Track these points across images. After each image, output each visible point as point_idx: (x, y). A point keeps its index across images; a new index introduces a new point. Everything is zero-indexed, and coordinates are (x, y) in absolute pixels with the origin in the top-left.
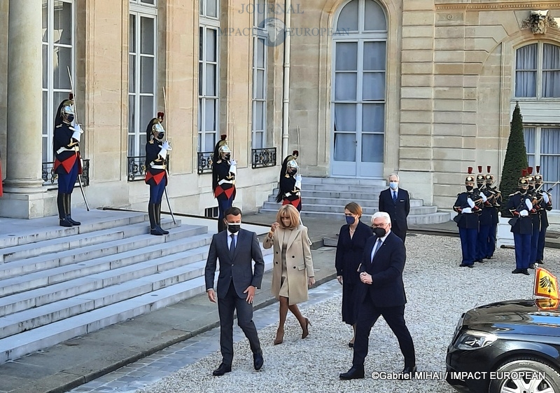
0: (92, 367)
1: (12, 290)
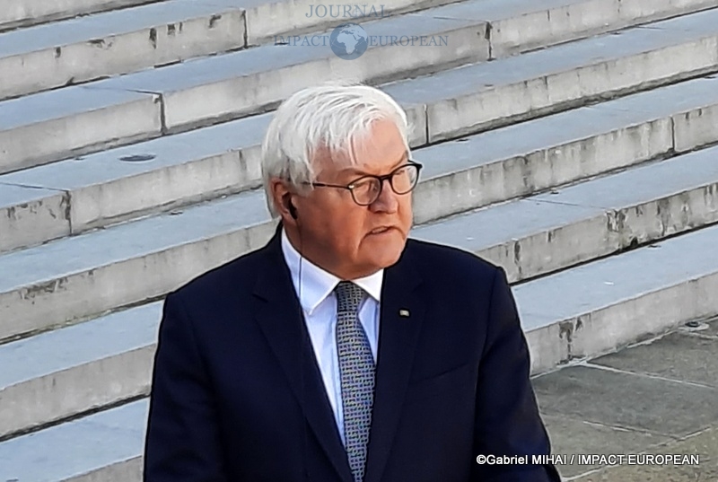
1: (577, 88)
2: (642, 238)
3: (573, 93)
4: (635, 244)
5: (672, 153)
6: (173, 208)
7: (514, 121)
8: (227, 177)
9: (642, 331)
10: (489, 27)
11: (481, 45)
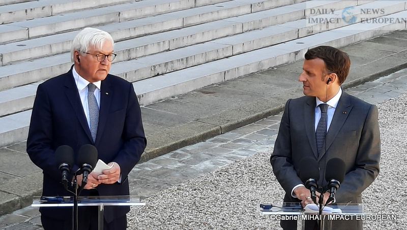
0: (229, 118)
1: (143, 31)
2: (160, 73)
3: (142, 33)
4: (158, 75)
5: (169, 50)
6: (31, 60)
7: (126, 39)
8: (46, 52)
9: (160, 98)
10: (119, 13)
11: (117, 18)
